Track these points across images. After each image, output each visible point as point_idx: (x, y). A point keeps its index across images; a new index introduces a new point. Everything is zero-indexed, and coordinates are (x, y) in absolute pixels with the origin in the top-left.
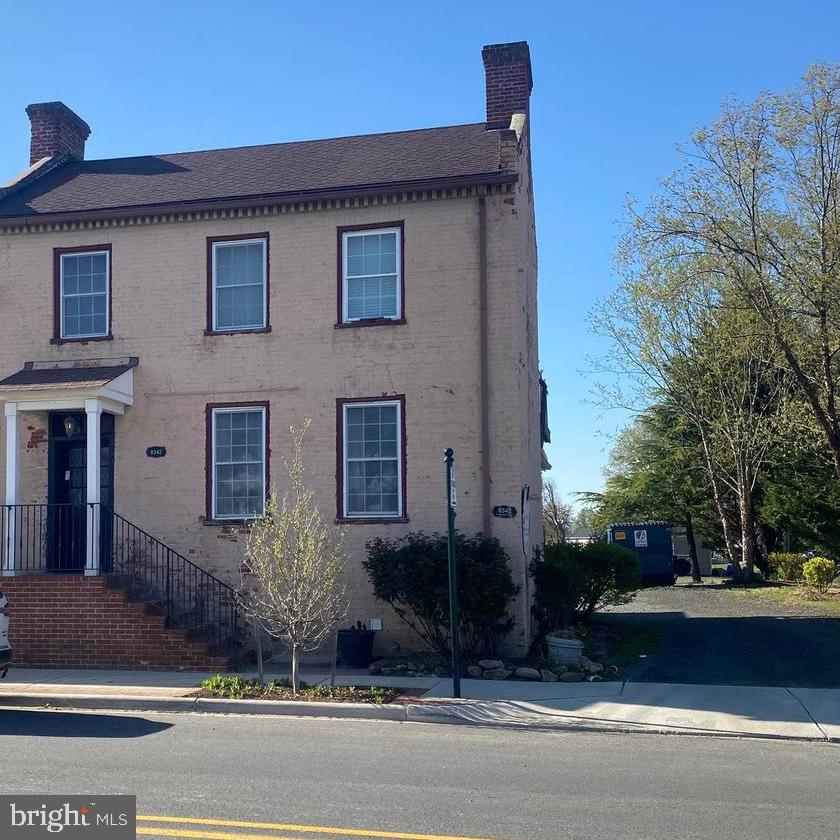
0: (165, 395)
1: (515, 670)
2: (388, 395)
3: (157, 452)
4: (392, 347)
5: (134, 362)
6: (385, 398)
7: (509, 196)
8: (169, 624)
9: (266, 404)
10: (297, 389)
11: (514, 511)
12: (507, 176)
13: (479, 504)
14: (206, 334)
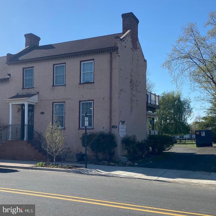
0: (44, 100)
1: (109, 163)
2: (90, 100)
3: (43, 113)
4: (91, 89)
5: (38, 93)
6: (89, 100)
7: (117, 52)
8: (40, 151)
9: (64, 102)
10: (71, 99)
11: (117, 127)
12: (116, 47)
13: (109, 125)
14: (52, 86)
